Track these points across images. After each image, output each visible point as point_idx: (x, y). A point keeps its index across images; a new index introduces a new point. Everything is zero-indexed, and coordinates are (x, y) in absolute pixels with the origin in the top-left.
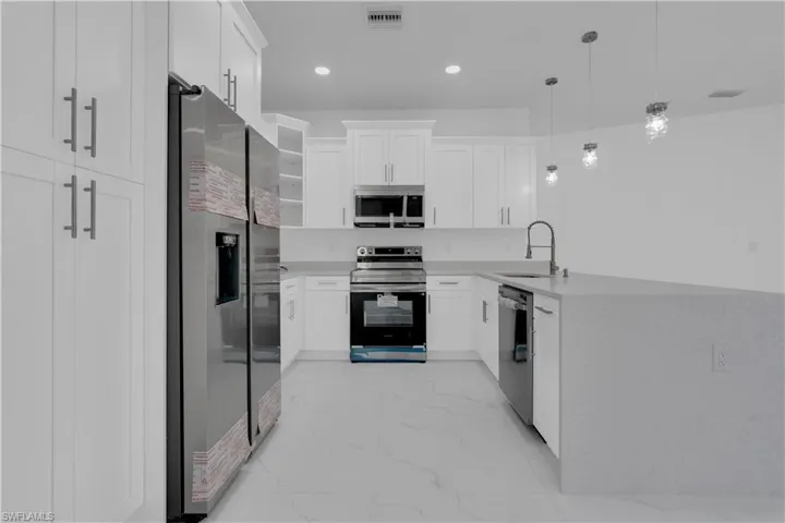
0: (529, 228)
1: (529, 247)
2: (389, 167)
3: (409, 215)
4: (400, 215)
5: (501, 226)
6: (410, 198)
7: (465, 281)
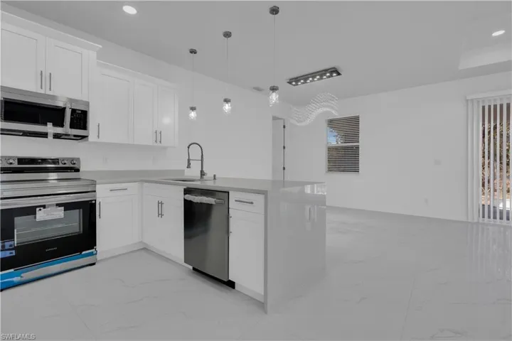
0: (188, 147)
1: (189, 160)
2: (46, 74)
3: (72, 127)
4: (62, 126)
5: (155, 144)
6: (73, 111)
7: (134, 188)
